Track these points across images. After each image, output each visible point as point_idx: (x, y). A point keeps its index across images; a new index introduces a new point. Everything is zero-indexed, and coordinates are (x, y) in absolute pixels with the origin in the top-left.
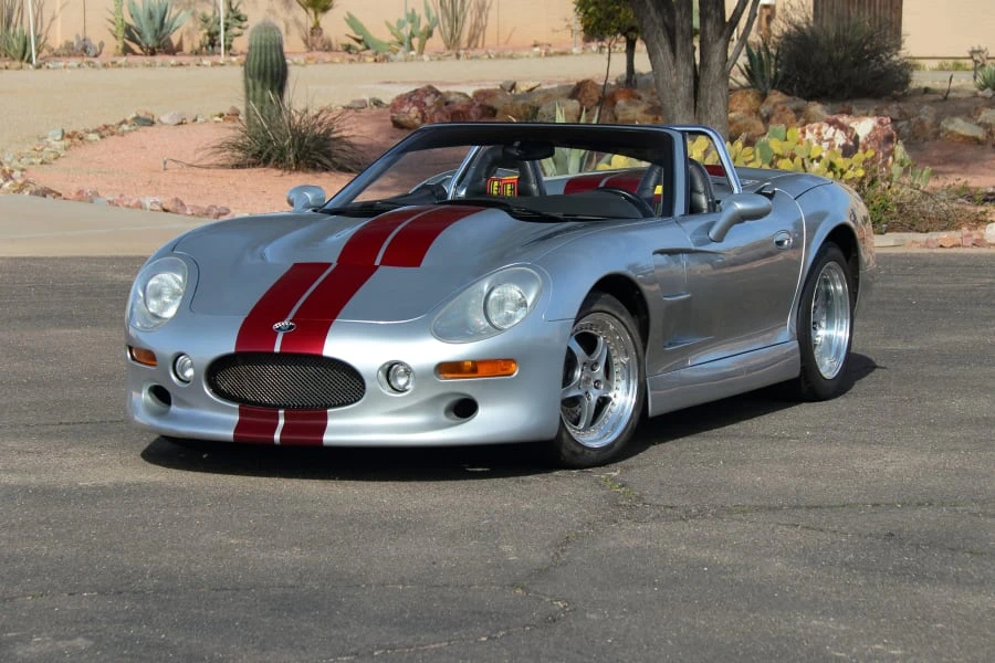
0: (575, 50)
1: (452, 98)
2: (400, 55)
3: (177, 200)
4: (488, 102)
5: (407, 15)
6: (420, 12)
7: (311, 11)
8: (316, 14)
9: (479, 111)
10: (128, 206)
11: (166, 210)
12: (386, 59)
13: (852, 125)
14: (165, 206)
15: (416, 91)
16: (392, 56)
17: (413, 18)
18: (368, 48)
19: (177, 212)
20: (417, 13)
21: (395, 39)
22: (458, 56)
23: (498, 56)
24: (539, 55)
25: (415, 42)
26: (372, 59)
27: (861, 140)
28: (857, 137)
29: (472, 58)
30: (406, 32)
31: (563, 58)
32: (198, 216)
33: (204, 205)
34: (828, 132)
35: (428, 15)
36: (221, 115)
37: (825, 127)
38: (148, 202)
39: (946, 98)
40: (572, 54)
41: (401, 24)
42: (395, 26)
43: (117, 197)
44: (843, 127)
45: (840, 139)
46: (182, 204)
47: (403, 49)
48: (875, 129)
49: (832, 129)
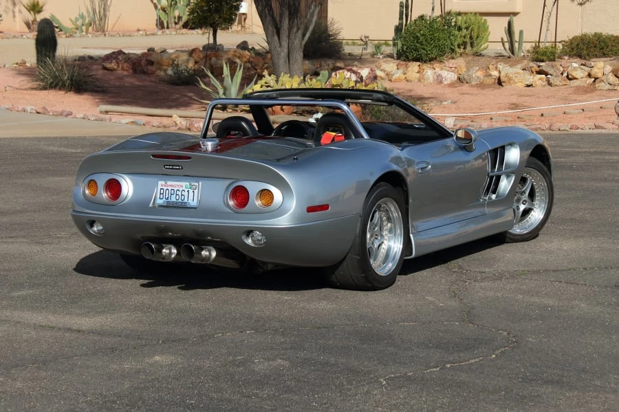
0: (159, 33)
1: (131, 56)
2: (78, 34)
3: (44, 108)
4: (149, 58)
5: (79, 15)
6: (85, 14)
7: (32, 13)
8: (35, 14)
9: (145, 62)
10: (18, 111)
11: (37, 113)
12: (71, 36)
13: (359, 71)
14: (38, 111)
15: (113, 52)
16: (74, 35)
17: (82, 17)
18: (61, 31)
19: (45, 114)
20: (84, 14)
21: (74, 26)
22: (105, 35)
23: (123, 36)
24: (142, 35)
25: (84, 28)
26: (64, 36)
27: (364, 78)
28: (362, 77)
29: (112, 36)
30: (79, 23)
31: (154, 37)
32: (56, 115)
33: (60, 109)
34: (348, 74)
35: (89, 16)
36: (17, 64)
37: (346, 72)
38: (29, 109)
39: (360, 58)
40: (157, 35)
41: (77, 19)
42: (74, 20)
43: (11, 106)
44: (354, 72)
45: (354, 78)
46: (47, 110)
47: (78, 32)
48: (369, 73)
49: (349, 74)
